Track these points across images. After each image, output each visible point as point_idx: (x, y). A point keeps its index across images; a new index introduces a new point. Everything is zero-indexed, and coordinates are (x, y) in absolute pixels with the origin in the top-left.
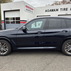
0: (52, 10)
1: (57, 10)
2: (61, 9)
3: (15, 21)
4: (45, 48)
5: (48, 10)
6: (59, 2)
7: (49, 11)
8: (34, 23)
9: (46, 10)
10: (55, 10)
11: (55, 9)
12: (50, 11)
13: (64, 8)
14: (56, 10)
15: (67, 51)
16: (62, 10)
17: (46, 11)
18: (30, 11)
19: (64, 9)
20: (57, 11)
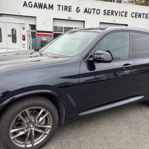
0: (40, 6)
1: (51, 7)
2: (59, 6)
5: (30, 4)
7: (32, 5)
9: (25, 2)
11: (45, 5)
12: (35, 5)
13: (65, 6)
14: (48, 7)
17: (25, 4)
19: (65, 8)
20: (51, 10)
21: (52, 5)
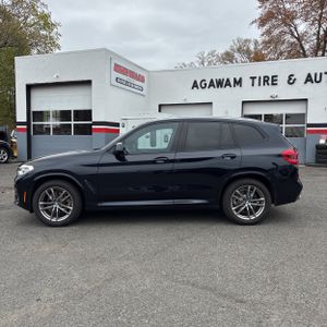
0: (220, 83)
1: (238, 82)
2: (253, 78)
3: (73, 123)
4: (177, 202)
6: (256, 42)
7: (205, 84)
8: (149, 134)
9: (195, 82)
10: (228, 83)
11: (228, 80)
12: (212, 87)
13: (265, 77)
14: (232, 83)
15: (237, 210)
16: (256, 81)
17: (195, 85)
18: (133, 86)
19: (264, 81)
20: (238, 87)
21: (241, 79)
